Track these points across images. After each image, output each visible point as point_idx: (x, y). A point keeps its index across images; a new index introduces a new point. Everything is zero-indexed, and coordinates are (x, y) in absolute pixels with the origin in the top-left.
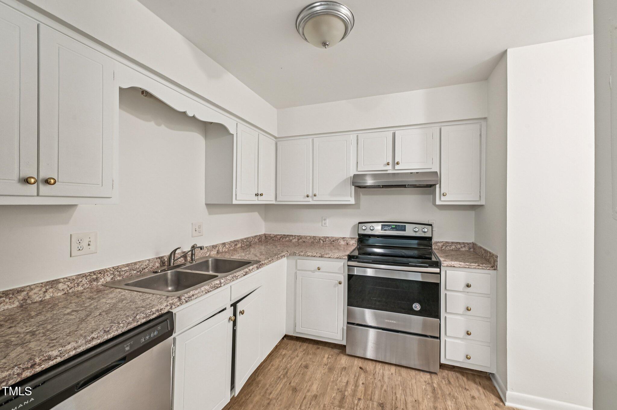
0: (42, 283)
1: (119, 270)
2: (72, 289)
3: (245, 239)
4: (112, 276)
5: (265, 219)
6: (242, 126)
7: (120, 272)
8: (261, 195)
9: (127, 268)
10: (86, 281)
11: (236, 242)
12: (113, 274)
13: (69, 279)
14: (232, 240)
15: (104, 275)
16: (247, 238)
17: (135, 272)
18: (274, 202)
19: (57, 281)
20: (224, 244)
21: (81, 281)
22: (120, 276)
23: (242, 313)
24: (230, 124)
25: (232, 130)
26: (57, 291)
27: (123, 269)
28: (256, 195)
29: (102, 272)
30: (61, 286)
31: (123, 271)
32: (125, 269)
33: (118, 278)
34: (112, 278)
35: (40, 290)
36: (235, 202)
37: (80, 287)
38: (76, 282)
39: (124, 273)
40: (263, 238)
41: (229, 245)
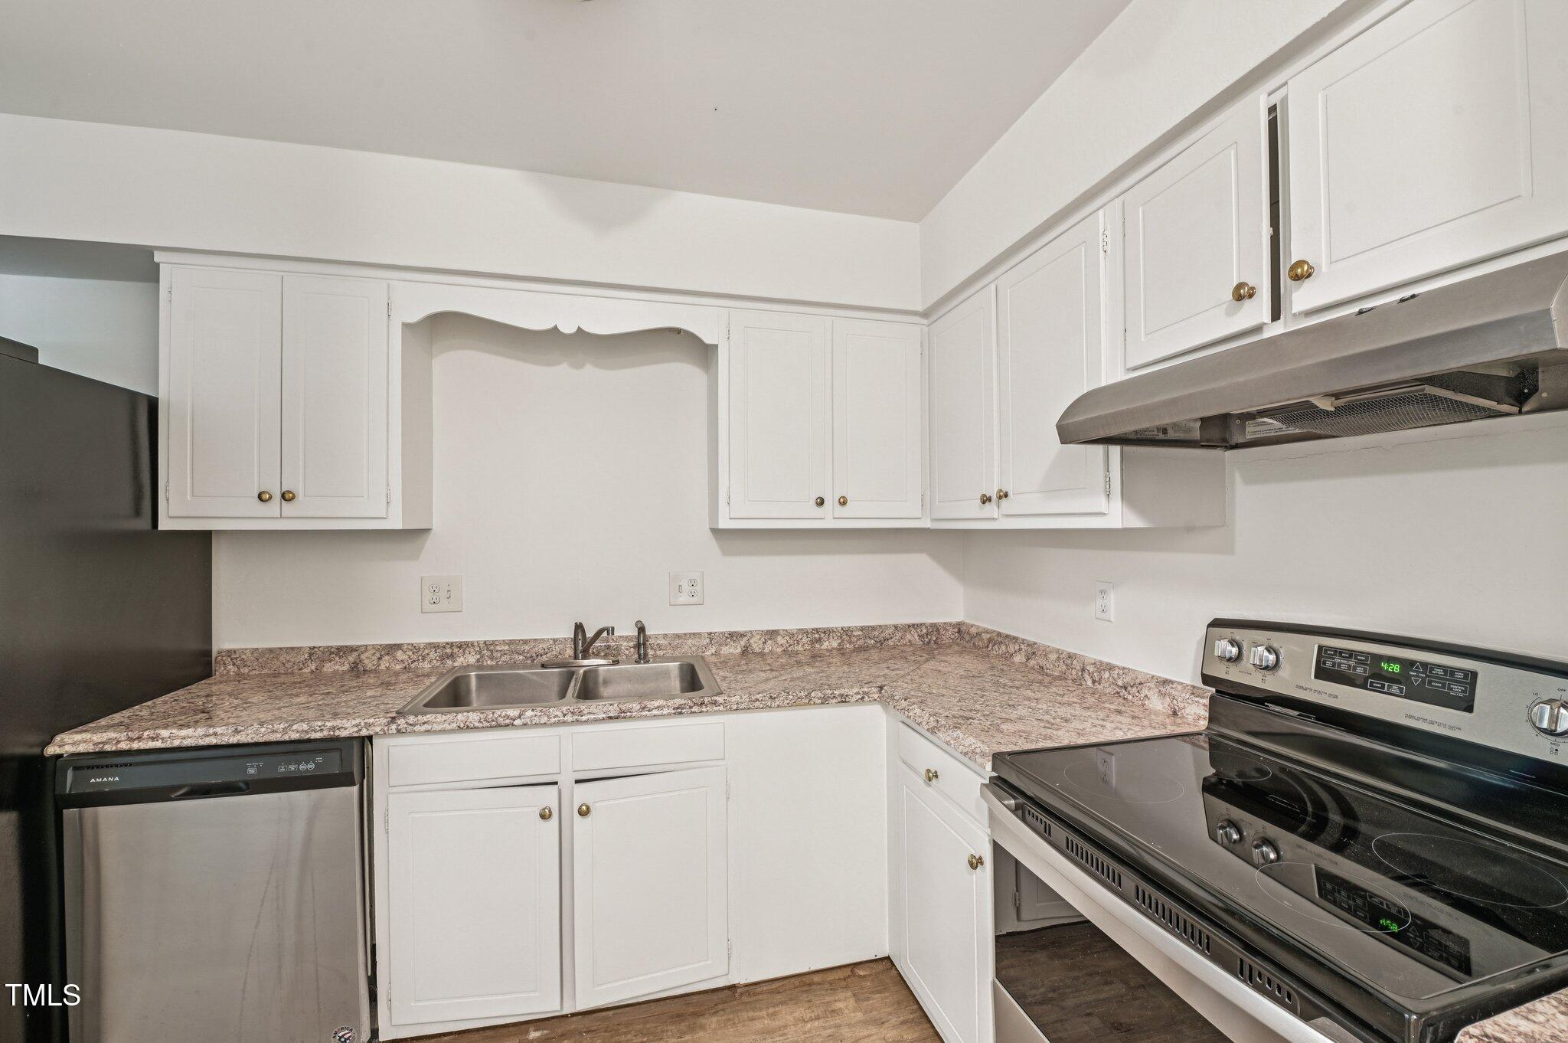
0: (381, 646)
1: (492, 648)
2: (415, 663)
4: (478, 657)
7: (491, 651)
9: (507, 647)
10: (436, 655)
11: (818, 635)
12: (480, 652)
13: (415, 648)
14: (809, 625)
15: (464, 652)
17: (521, 657)
19: (399, 647)
20: (772, 634)
21: (428, 654)
22: (492, 658)
26: (395, 661)
27: (498, 648)
29: (463, 646)
30: (399, 655)
31: (497, 651)
32: (503, 648)
33: (489, 662)
34: (478, 661)
35: (374, 654)
37: (426, 662)
38: (420, 653)
39: (499, 655)
41: (788, 638)
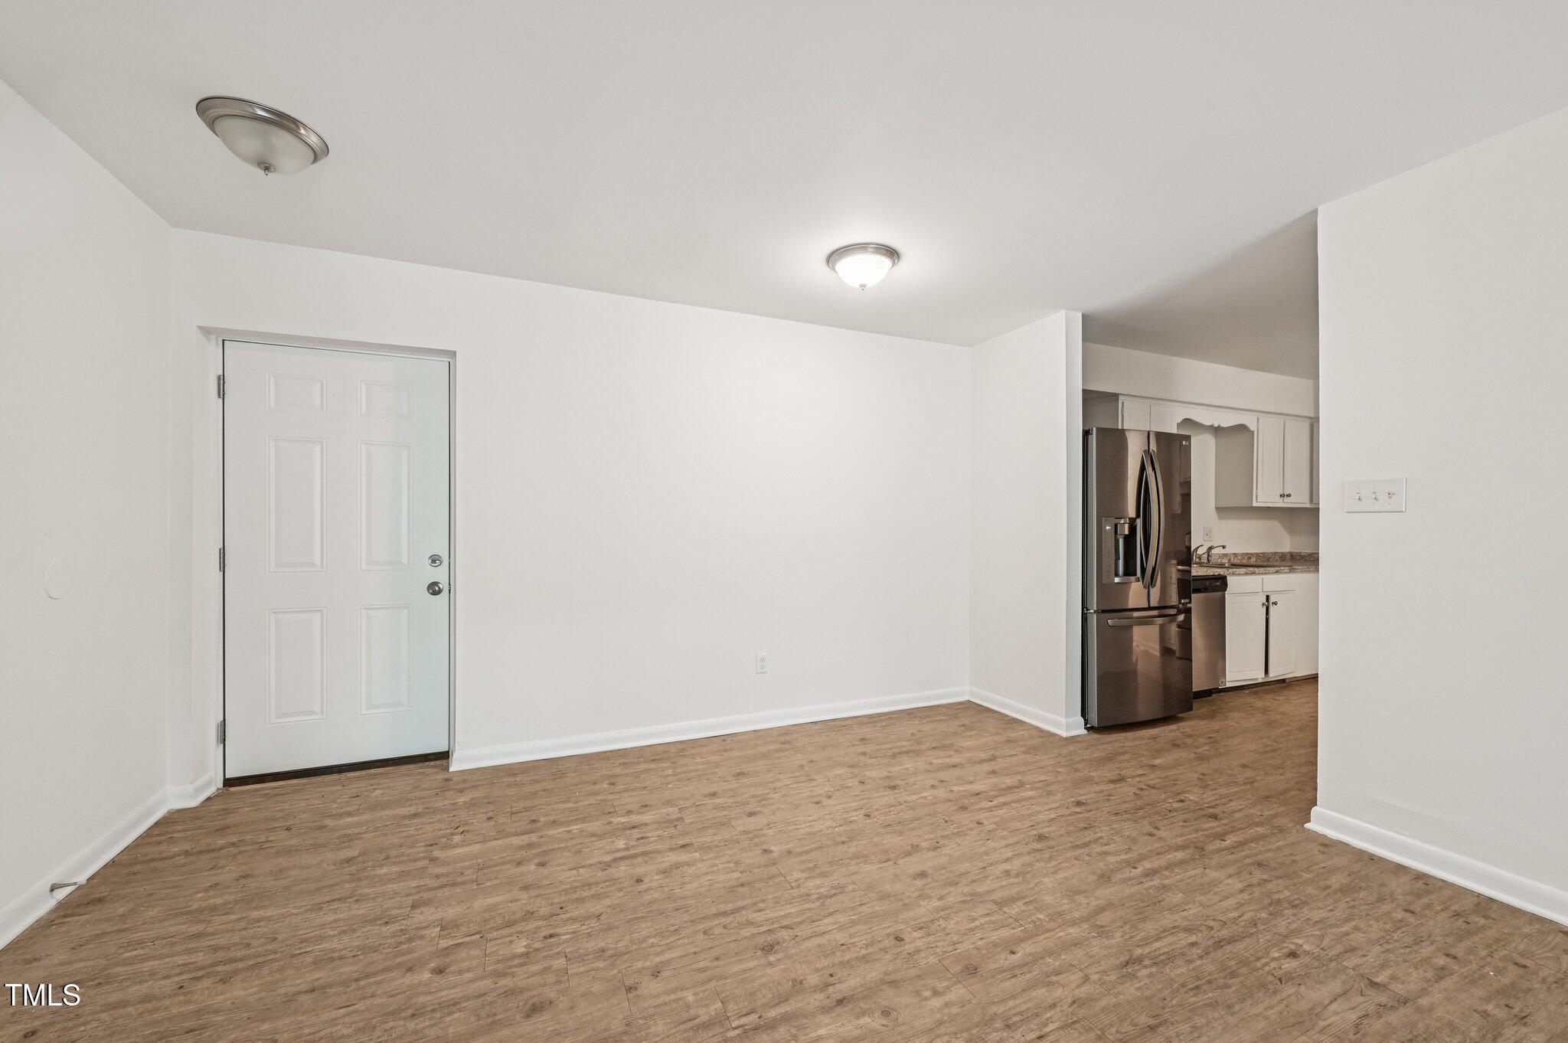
3: (1261, 553)
5: (1291, 531)
6: (1264, 419)
8: (1289, 495)
16: (1264, 553)
18: (1308, 506)
23: (1275, 603)
24: (1250, 421)
25: (1253, 427)
28: (1281, 496)
36: (1255, 504)
40: (1288, 557)
